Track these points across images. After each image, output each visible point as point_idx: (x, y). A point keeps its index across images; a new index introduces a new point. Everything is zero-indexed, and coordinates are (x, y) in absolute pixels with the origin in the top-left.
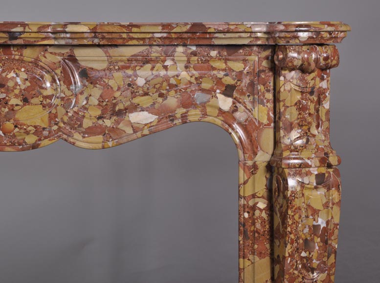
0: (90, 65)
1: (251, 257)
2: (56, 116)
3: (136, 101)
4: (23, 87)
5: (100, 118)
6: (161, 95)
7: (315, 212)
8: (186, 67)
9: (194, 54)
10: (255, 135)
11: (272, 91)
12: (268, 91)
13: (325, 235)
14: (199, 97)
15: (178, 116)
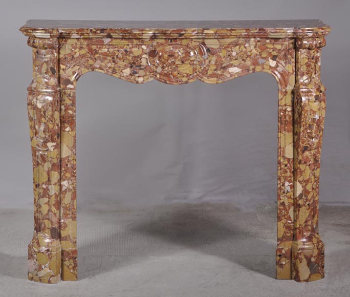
0: (211, 47)
1: (284, 132)
2: (196, 69)
3: (232, 62)
4: (182, 56)
5: (215, 70)
6: (243, 60)
7: (314, 112)
8: (255, 47)
9: (259, 41)
10: (286, 78)
11: (294, 58)
12: (293, 58)
13: (318, 123)
14: (261, 61)
15: (251, 69)
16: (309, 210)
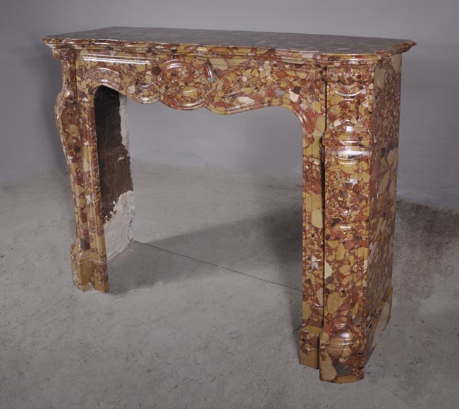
0: (218, 67)
1: (310, 192)
2: (201, 94)
3: (243, 90)
4: (185, 77)
5: (223, 97)
6: (257, 88)
7: (347, 176)
8: (271, 73)
9: (275, 65)
10: (313, 119)
11: (324, 94)
12: (322, 93)
13: (357, 189)
14: (278, 92)
15: (266, 101)
16: (345, 298)
